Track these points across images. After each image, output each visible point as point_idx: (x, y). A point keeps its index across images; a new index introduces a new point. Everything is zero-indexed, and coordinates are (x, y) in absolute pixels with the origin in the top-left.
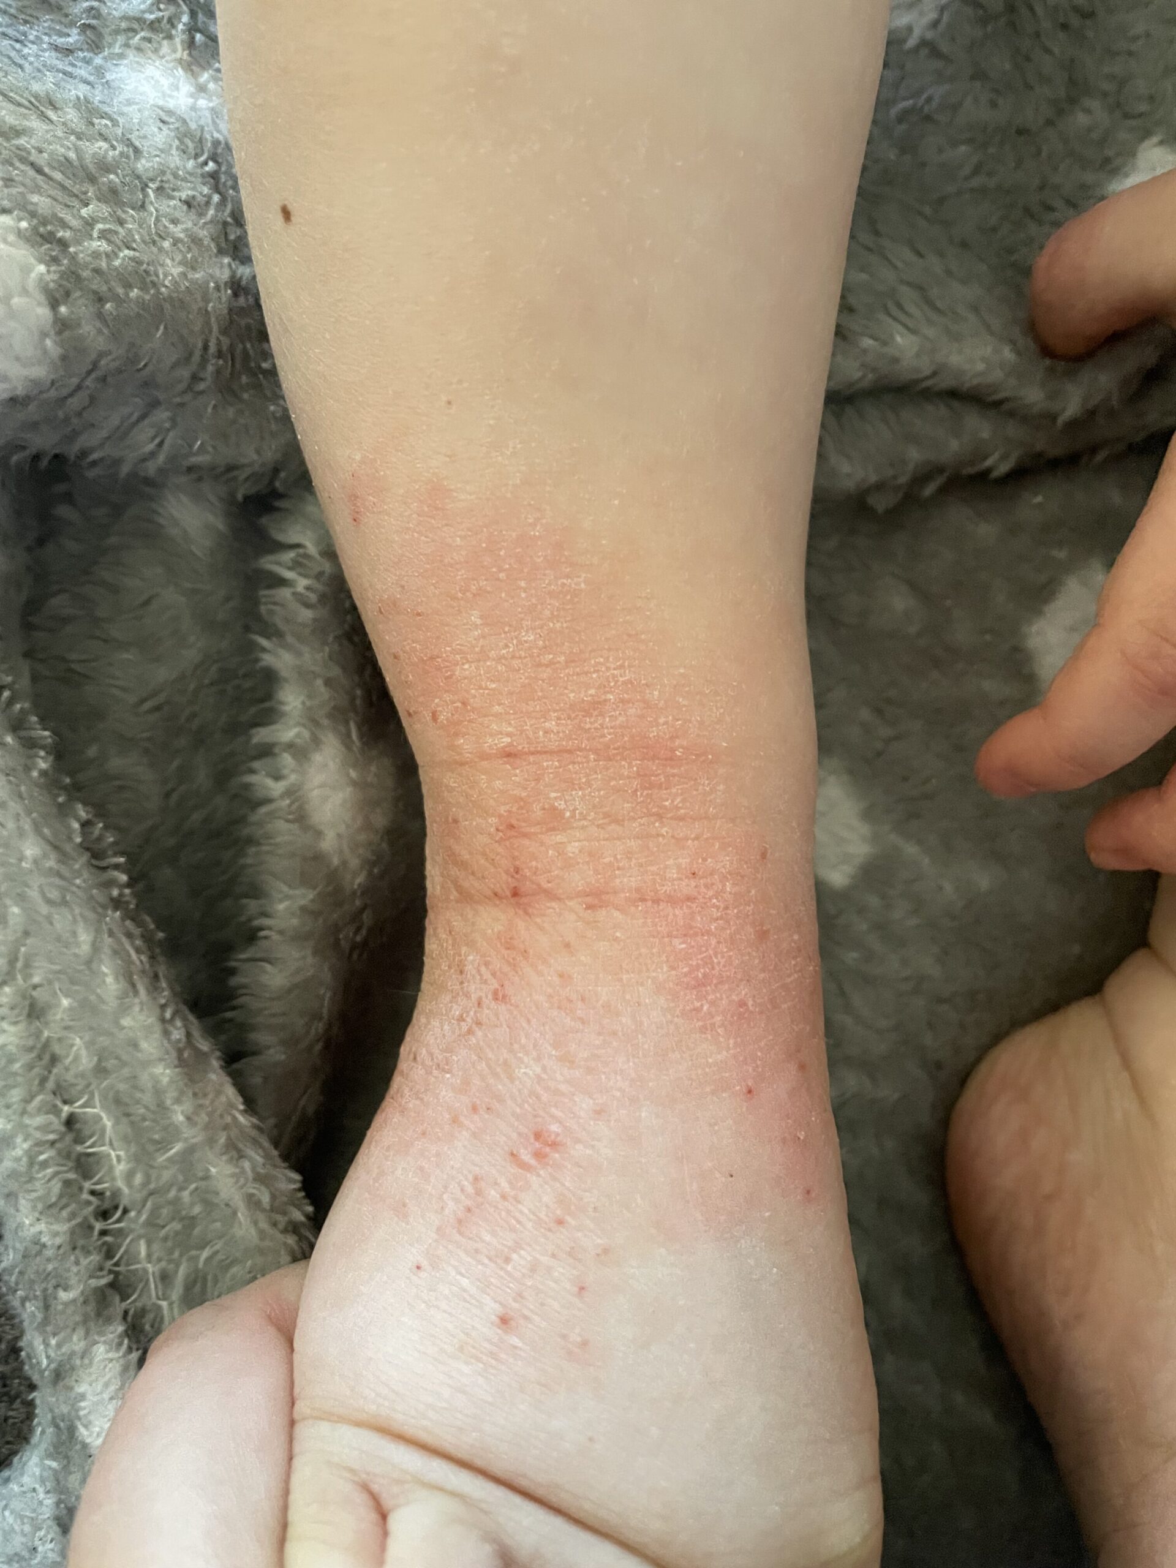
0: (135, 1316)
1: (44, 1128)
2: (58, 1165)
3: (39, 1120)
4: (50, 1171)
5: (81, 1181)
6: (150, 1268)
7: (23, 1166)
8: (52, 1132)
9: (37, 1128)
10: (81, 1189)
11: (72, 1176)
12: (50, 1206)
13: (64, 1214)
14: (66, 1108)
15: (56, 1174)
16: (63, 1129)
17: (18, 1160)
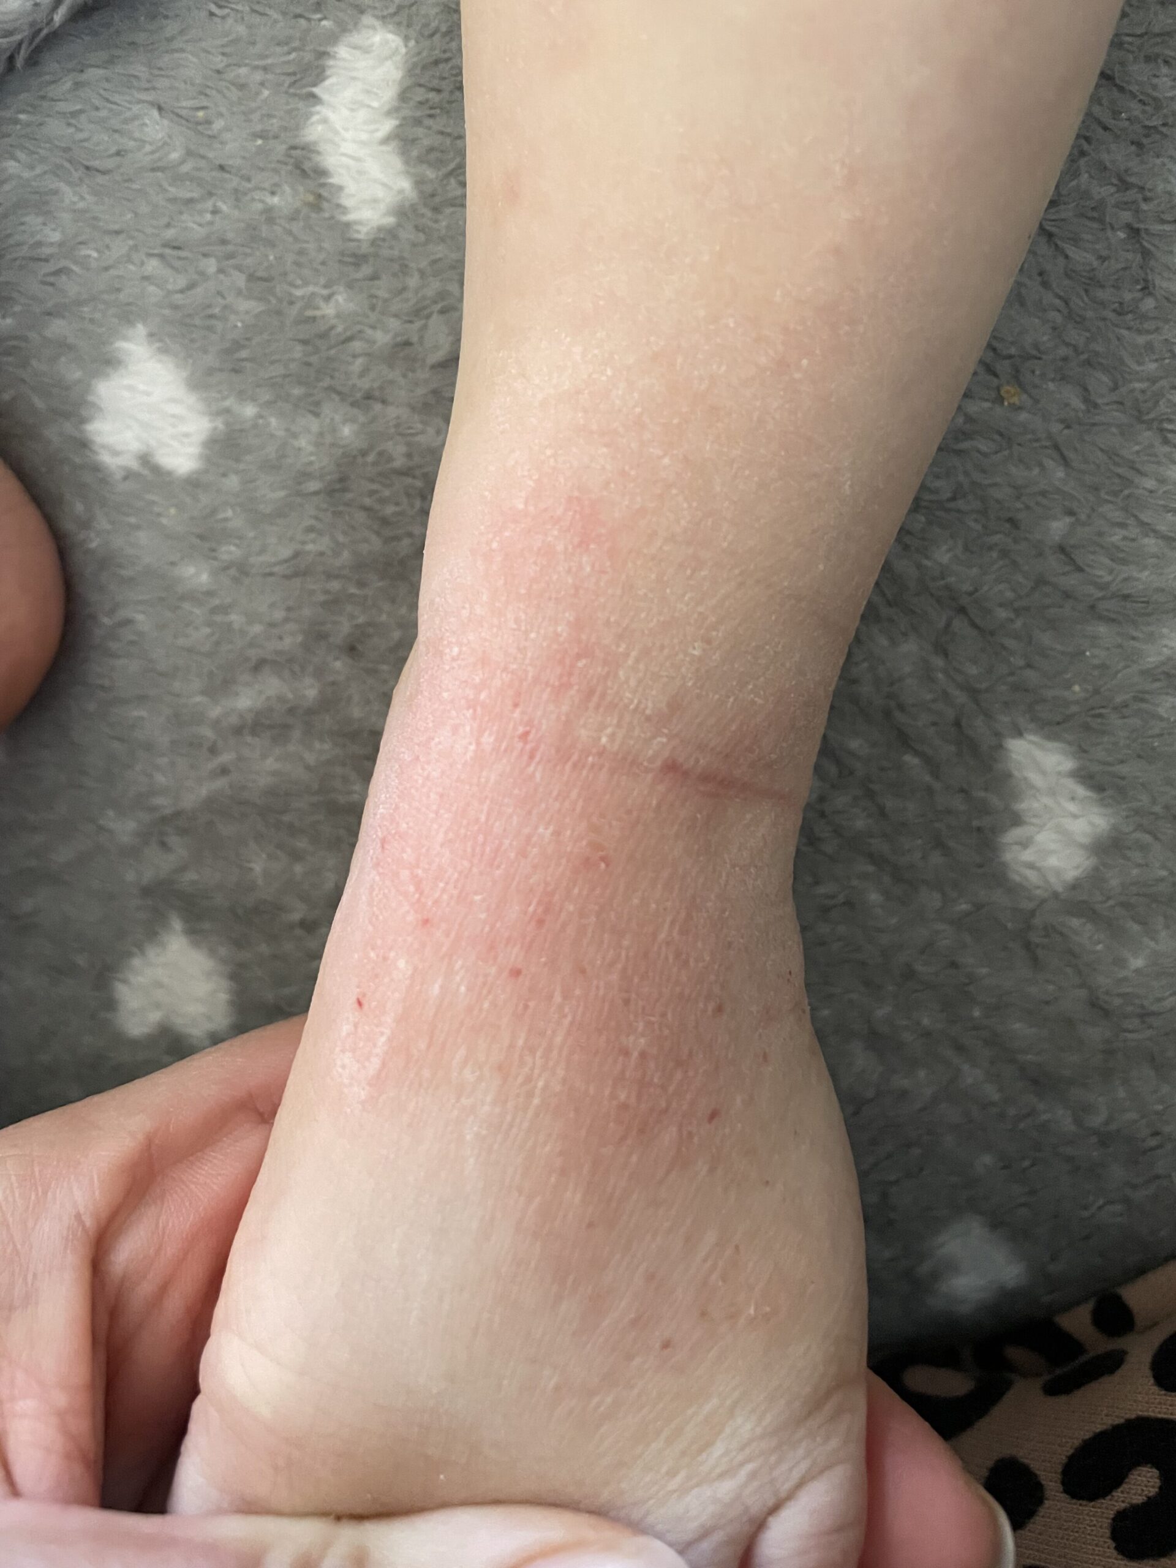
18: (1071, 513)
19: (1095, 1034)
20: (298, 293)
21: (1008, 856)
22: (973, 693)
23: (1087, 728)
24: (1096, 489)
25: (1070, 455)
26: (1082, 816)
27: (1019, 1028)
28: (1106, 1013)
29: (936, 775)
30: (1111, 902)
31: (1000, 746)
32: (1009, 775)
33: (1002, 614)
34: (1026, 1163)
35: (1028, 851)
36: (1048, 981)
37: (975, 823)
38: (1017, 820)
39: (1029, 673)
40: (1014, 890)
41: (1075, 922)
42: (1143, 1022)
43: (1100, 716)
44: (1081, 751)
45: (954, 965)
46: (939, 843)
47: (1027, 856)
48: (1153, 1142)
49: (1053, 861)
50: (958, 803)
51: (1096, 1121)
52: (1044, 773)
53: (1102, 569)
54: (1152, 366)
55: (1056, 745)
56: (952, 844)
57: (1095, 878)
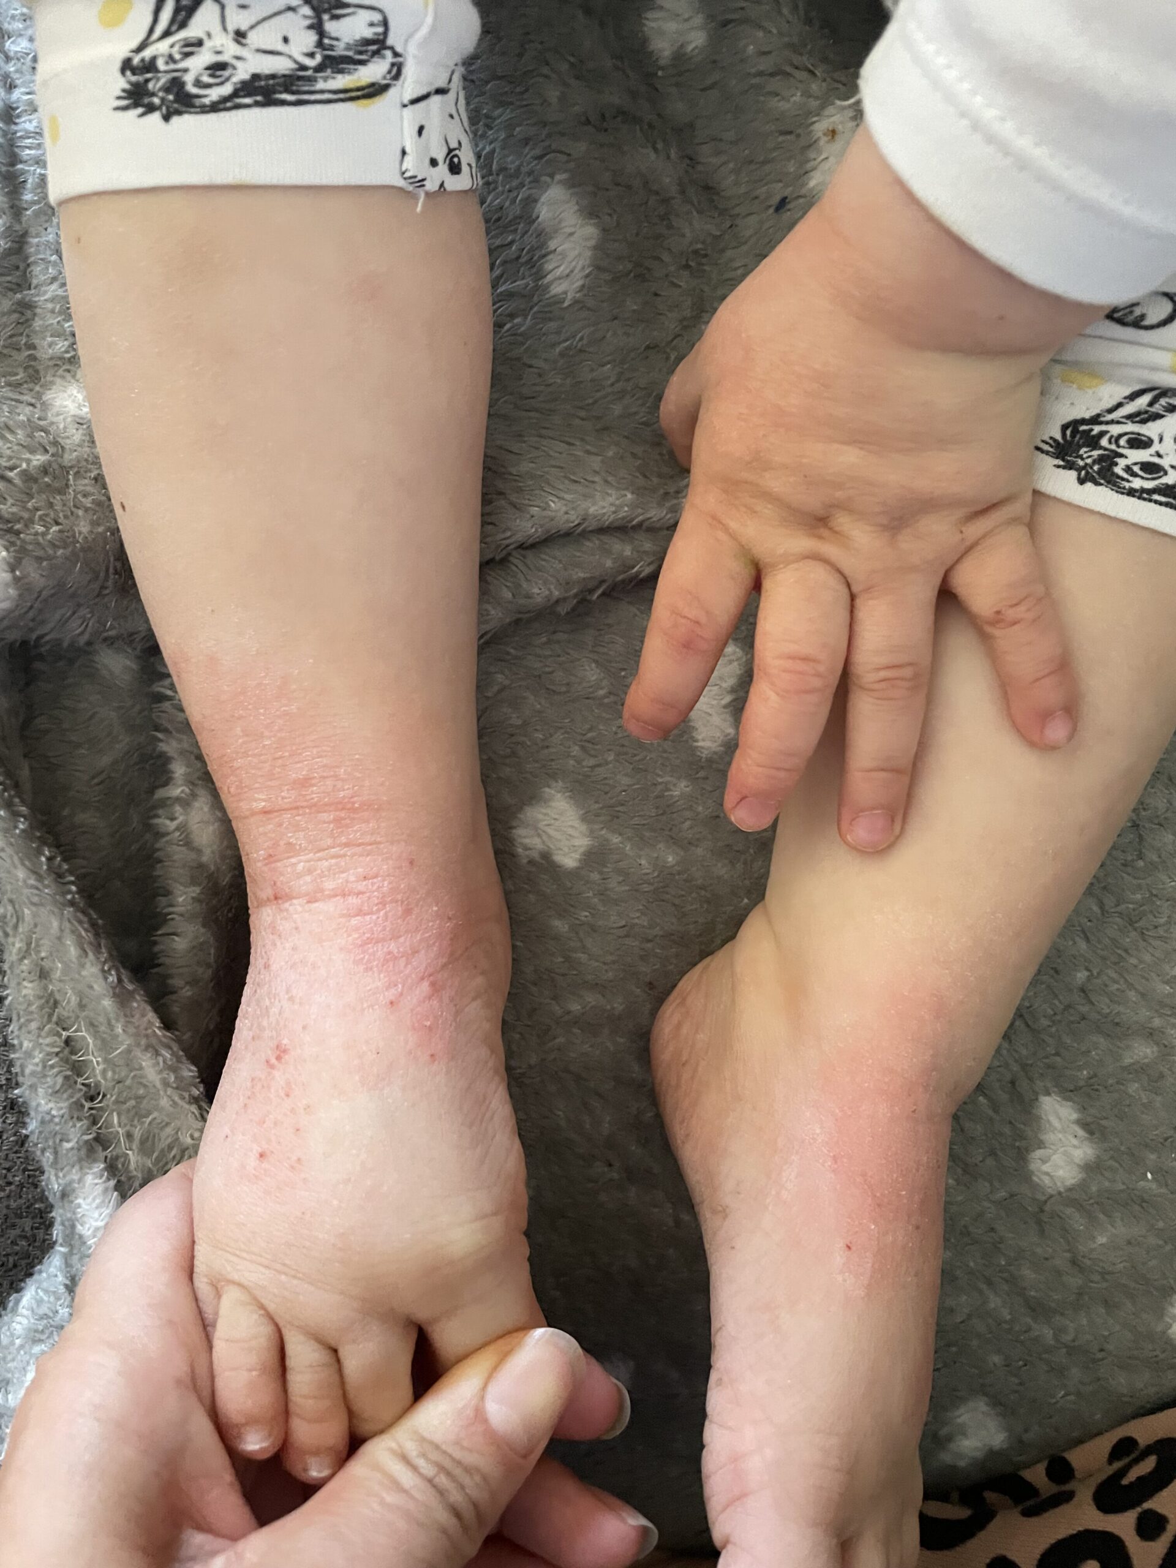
0: (111, 1158)
1: (52, 1045)
2: (61, 1066)
3: (48, 1040)
4: (56, 1070)
5: (76, 1078)
6: (120, 1130)
7: (39, 1069)
8: (57, 1047)
9: (47, 1045)
10: (76, 1082)
11: (69, 1073)
12: (57, 1092)
13: (65, 1096)
14: (64, 1033)
15: (61, 1071)
16: (62, 1044)
17: (37, 1065)
18: (1087, 969)
19: (1074, 1281)
20: (660, 780)
21: (1033, 1167)
22: (1024, 1067)
23: (1089, 1096)
24: (1104, 958)
25: (1091, 937)
26: (1080, 1147)
27: (1027, 1273)
28: (1081, 1269)
29: (996, 1111)
30: (1092, 1201)
31: (1037, 1099)
32: (1039, 1118)
33: (1045, 1022)
34: (1021, 1363)
35: (1048, 1165)
36: (1048, 1246)
37: (1017, 1144)
38: (1041, 1145)
39: (1058, 1059)
40: (1035, 1187)
41: (1069, 1211)
42: (1103, 1278)
43: (1097, 1090)
44: (1083, 1109)
45: (992, 1230)
46: (993, 1153)
47: (1045, 1168)
48: (1100, 1355)
49: (1061, 1173)
50: (1007, 1130)
51: (1067, 1338)
52: (1060, 1119)
53: (1104, 1004)
54: (1139, 896)
55: (1070, 1104)
56: (1000, 1153)
57: (1082, 1186)
